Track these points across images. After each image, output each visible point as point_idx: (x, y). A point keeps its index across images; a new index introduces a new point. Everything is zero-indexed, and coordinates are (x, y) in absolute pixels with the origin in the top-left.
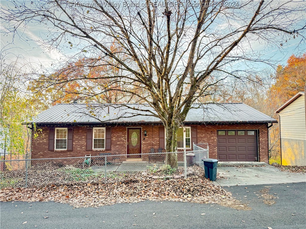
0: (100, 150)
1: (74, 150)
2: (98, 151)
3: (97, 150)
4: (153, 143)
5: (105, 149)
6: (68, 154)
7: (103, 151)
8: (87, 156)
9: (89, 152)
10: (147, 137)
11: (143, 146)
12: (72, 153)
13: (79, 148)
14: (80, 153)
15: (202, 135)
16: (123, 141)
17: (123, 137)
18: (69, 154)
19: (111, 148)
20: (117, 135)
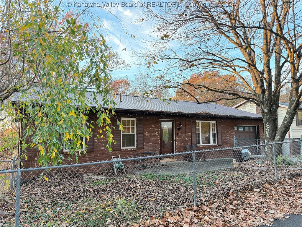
0: (131, 149)
1: (96, 150)
2: (129, 151)
3: (127, 149)
4: (186, 139)
5: (135, 147)
6: (86, 158)
7: (135, 150)
8: (114, 158)
9: (117, 152)
10: (180, 132)
11: (177, 143)
12: (92, 155)
13: (103, 147)
14: (104, 154)
15: (225, 130)
16: (157, 137)
17: (157, 131)
18: (88, 157)
19: (143, 146)
20: (150, 129)
